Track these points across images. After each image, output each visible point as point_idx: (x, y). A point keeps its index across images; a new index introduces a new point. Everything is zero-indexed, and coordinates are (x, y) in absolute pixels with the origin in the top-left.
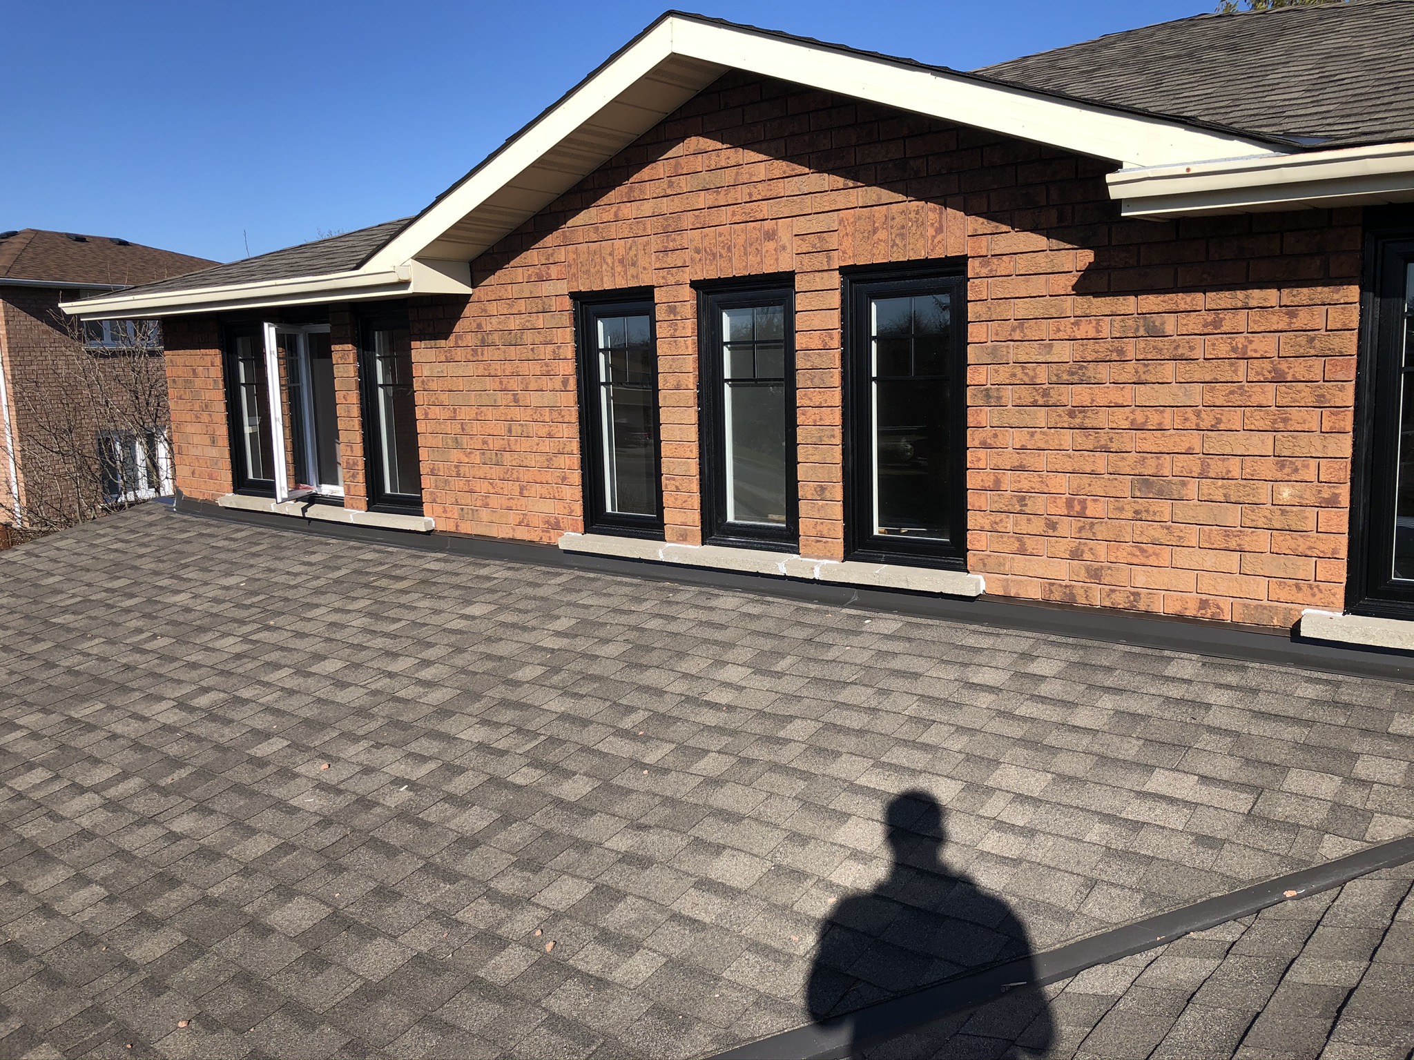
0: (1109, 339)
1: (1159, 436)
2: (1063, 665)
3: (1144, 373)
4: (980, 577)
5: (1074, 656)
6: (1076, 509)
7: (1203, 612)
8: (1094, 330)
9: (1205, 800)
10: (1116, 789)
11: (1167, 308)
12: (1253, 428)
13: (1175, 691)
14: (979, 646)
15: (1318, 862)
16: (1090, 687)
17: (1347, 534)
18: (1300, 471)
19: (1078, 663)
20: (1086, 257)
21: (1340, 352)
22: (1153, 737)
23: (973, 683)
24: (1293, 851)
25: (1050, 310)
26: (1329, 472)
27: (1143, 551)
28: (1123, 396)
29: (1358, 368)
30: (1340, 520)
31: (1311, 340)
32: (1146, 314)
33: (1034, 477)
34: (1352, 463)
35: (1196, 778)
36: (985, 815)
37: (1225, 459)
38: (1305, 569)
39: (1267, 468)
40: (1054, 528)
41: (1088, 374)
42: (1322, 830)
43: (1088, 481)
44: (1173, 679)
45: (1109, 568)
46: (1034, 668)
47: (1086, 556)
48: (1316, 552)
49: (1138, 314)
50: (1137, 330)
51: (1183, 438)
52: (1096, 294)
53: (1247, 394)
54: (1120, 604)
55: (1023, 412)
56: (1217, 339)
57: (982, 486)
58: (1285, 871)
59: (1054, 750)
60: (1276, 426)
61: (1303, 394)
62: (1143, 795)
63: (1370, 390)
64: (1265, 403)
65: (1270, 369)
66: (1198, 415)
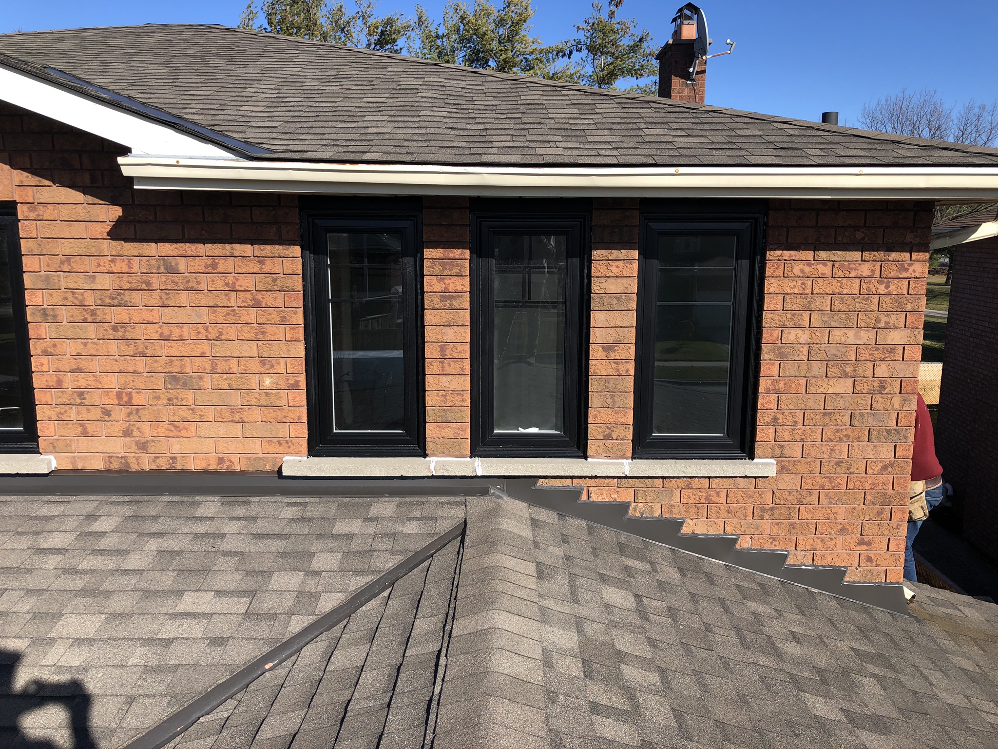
0: (139, 274)
1: (181, 344)
2: (120, 520)
3: (166, 299)
4: (51, 457)
5: (128, 511)
6: (124, 399)
7: (220, 466)
8: (127, 267)
9: (218, 609)
10: (155, 616)
11: (179, 253)
12: (243, 338)
13: (201, 528)
14: (51, 514)
15: (288, 637)
16: (141, 535)
17: (306, 406)
18: (275, 367)
19: (132, 516)
20: (117, 212)
21: (293, 289)
22: (184, 568)
23: (43, 549)
24: (272, 633)
25: (91, 249)
26: (292, 367)
27: (176, 427)
28: (152, 316)
29: (304, 299)
30: (300, 397)
31: (275, 280)
32: (164, 256)
33: (90, 377)
34: (306, 359)
35: (213, 593)
36: (47, 663)
37: (227, 360)
38: (283, 430)
39: (254, 365)
40: (109, 415)
41: (126, 299)
42: (290, 614)
43: (132, 379)
44: (200, 519)
45: (153, 441)
46: (97, 526)
47: (135, 434)
48: (288, 419)
49: (159, 256)
50: (159, 268)
51: (198, 346)
52: (126, 240)
53: (238, 315)
54: (162, 466)
55: (76, 327)
56: (215, 277)
57: (47, 386)
58: (266, 650)
59: (108, 594)
60: (258, 337)
61: (273, 316)
62: (174, 616)
63: (312, 314)
64: (249, 322)
65: (251, 298)
66: (207, 329)
